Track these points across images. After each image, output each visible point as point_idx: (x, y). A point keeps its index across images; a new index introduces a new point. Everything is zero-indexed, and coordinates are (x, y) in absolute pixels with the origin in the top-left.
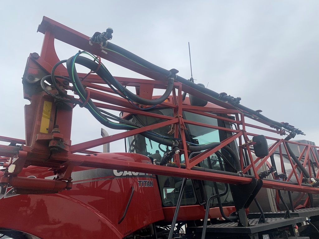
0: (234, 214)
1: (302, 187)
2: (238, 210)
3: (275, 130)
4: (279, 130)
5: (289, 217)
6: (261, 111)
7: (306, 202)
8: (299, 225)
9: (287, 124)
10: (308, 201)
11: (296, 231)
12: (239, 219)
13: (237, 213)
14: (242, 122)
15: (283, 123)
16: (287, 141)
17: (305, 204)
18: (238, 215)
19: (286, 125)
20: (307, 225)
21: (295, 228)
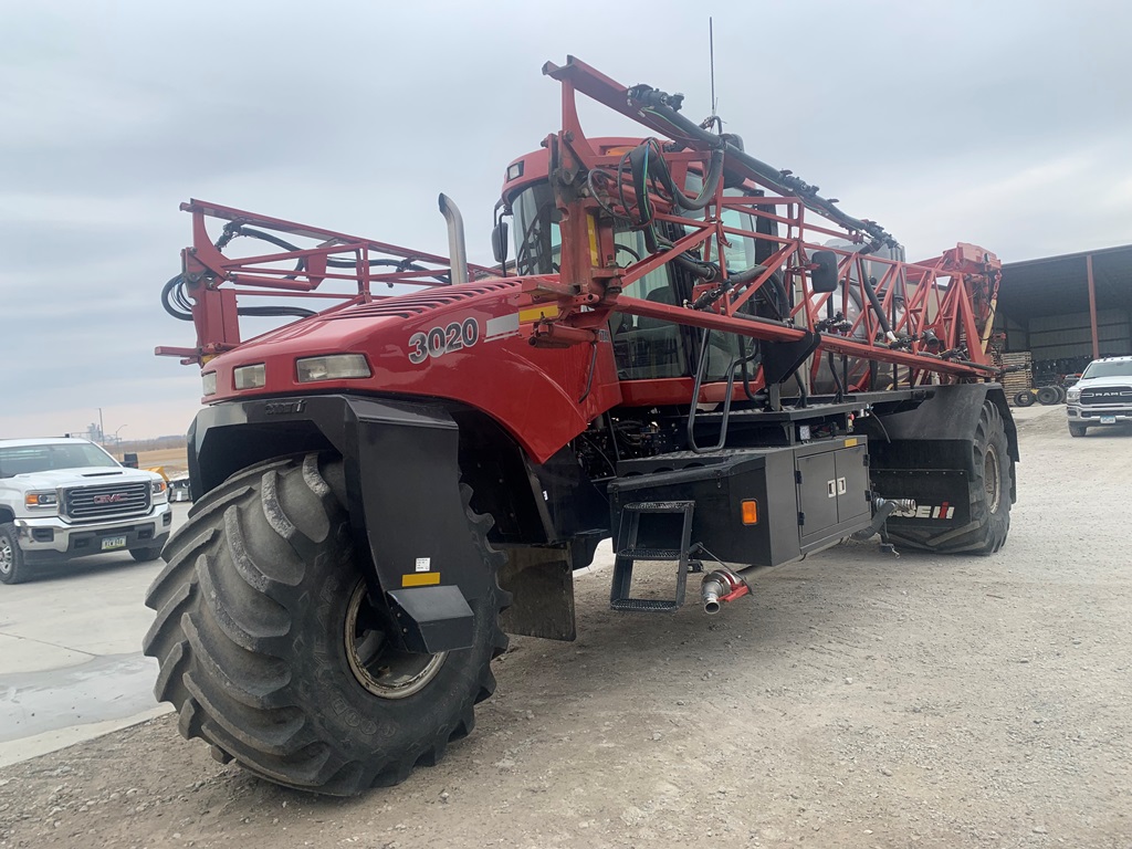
0: (761, 392)
1: (874, 349)
2: (768, 385)
3: (846, 232)
4: (854, 233)
5: (840, 402)
6: (836, 201)
7: (863, 379)
8: (856, 413)
9: (873, 224)
10: (867, 378)
11: (850, 423)
12: (768, 399)
13: (766, 390)
14: (799, 223)
15: (866, 221)
16: (862, 256)
17: (859, 385)
18: (768, 394)
19: (870, 226)
20: (865, 418)
21: (850, 418)
